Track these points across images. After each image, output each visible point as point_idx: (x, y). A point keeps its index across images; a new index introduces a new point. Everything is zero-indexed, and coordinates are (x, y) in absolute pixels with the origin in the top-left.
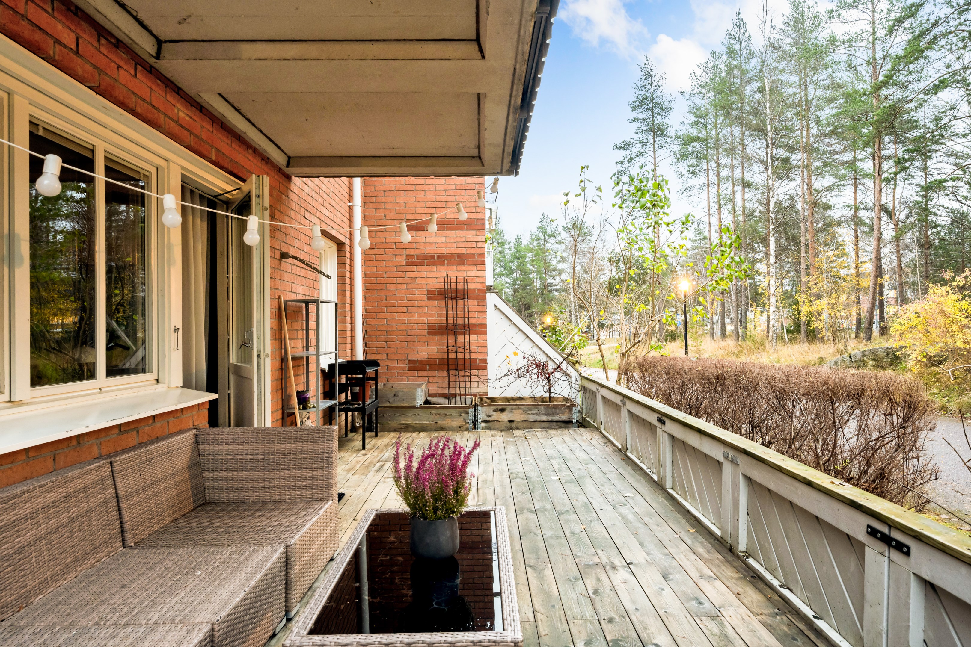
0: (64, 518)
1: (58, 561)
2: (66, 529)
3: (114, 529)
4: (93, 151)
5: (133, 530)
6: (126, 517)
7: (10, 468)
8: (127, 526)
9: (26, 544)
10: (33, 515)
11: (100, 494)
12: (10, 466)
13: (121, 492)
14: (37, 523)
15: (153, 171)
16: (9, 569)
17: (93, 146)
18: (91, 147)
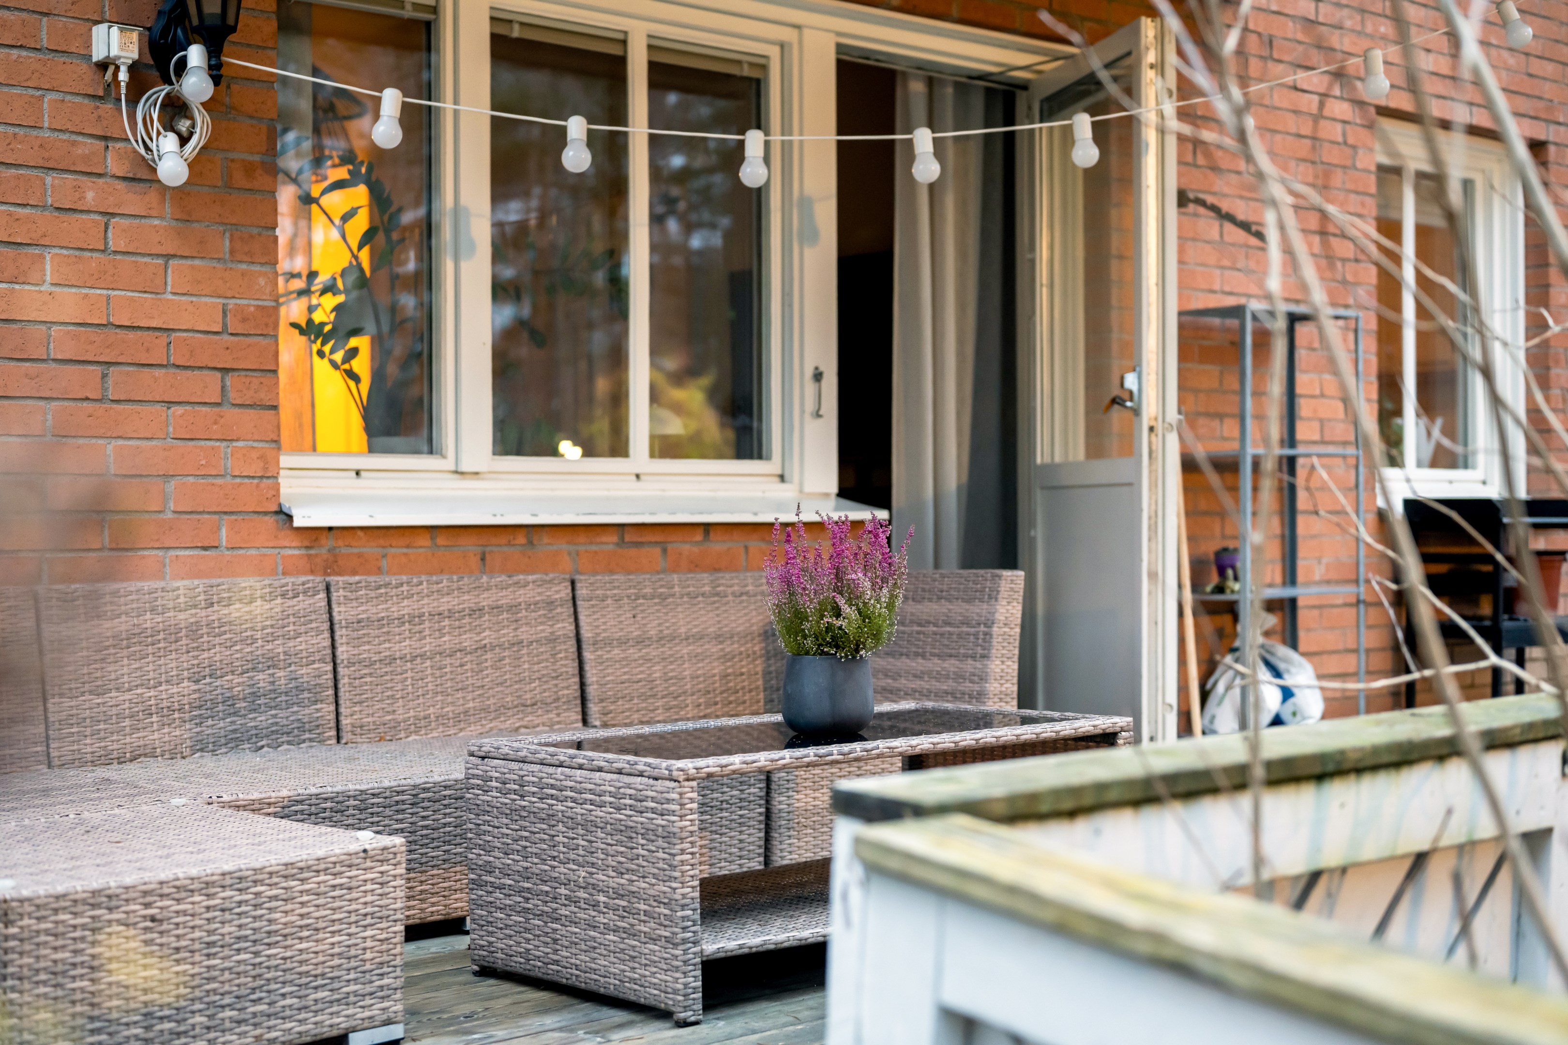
0: (468, 640)
1: (450, 699)
2: (469, 657)
3: (567, 688)
4: (624, 42)
5: (602, 701)
6: (591, 676)
7: (406, 554)
8: (592, 691)
9: (398, 655)
10: (416, 619)
11: (542, 623)
12: (405, 550)
13: (586, 633)
14: (420, 632)
15: (774, 52)
16: (368, 679)
17: (626, 33)
18: (621, 36)
